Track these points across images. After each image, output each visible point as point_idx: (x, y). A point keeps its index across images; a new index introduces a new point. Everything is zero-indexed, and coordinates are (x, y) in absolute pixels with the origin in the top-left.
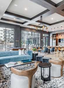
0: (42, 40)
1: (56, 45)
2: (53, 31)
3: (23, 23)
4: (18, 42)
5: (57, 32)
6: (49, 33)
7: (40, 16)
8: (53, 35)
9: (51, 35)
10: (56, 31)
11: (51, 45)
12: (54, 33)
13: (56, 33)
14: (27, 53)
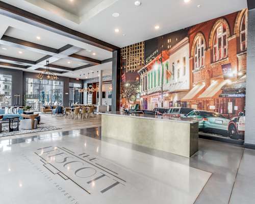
0: (67, 94)
1: (93, 103)
2: (86, 78)
3: (26, 67)
4: (18, 97)
5: (95, 80)
6: (82, 81)
7: (46, 60)
8: (89, 85)
9: (86, 85)
10: (93, 79)
11: (85, 104)
12: (89, 83)
13: (92, 82)
14: (17, 111)
